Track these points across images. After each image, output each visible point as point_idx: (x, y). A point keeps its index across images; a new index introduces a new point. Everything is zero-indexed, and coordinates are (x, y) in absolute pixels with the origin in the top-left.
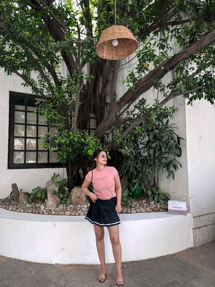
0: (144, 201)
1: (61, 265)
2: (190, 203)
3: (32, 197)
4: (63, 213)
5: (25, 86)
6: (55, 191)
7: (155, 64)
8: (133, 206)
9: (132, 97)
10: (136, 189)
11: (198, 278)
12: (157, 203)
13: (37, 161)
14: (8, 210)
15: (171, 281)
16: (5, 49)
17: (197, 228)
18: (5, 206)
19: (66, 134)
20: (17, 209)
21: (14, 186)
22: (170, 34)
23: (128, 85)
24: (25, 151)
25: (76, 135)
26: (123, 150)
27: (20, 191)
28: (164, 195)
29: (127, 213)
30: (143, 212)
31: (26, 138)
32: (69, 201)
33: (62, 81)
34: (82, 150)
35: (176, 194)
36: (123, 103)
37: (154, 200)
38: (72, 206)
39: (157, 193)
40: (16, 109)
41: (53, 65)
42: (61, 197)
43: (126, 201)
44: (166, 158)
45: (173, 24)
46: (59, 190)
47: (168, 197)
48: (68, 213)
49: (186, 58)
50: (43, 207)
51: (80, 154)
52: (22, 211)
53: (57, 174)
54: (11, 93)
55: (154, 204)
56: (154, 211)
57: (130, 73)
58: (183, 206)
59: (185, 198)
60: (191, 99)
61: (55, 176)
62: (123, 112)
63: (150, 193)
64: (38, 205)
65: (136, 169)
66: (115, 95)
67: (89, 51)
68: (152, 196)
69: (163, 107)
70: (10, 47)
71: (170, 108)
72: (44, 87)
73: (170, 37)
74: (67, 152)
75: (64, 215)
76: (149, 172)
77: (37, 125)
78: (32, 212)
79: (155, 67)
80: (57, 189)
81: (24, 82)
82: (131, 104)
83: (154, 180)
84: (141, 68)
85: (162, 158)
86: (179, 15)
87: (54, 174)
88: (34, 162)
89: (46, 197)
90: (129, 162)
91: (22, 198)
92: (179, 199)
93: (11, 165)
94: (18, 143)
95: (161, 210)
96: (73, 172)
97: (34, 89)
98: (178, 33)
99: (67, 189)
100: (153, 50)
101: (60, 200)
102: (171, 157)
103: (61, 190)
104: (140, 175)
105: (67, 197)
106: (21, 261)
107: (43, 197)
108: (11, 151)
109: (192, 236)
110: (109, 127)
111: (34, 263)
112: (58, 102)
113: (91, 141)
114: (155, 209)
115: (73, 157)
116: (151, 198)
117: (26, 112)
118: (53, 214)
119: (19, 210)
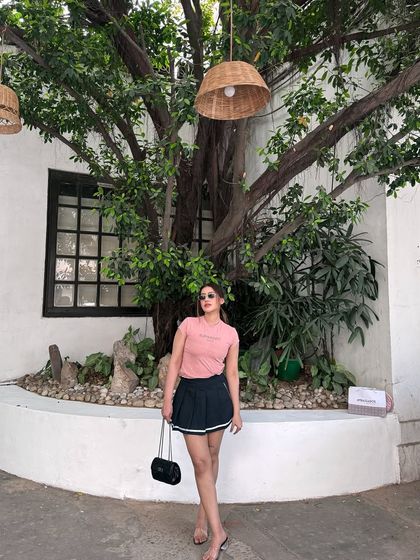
0: (303, 387)
1: (134, 501)
2: (395, 392)
3: (85, 371)
4: (141, 403)
5: (76, 160)
6: (129, 361)
7: (321, 117)
8: (279, 395)
9: (275, 182)
10: (284, 361)
11: (397, 539)
12: (328, 392)
13: (98, 303)
14: (40, 394)
15: (341, 542)
16: (41, 96)
17: (407, 445)
18: (35, 388)
19: (149, 252)
20: (57, 393)
21: (54, 350)
22: (356, 56)
23: (267, 160)
24: (76, 283)
25: (167, 254)
26: (257, 285)
27: (63, 360)
28: (343, 375)
29: (264, 408)
30: (298, 408)
31: (78, 257)
32: (153, 381)
33: (146, 149)
34: (180, 282)
35: (367, 374)
36: (257, 193)
37: (322, 385)
38: (159, 390)
39: (329, 372)
40: (60, 202)
41: (129, 121)
42: (140, 372)
43: (264, 386)
44: (347, 302)
45: (360, 37)
46: (137, 360)
47: (351, 379)
48: (150, 403)
49: (381, 107)
50: (104, 391)
51: (176, 290)
52: (67, 397)
53: (134, 329)
54: (51, 171)
55: (323, 393)
56: (320, 406)
57: (273, 135)
58: (378, 398)
59: (383, 384)
60: (393, 186)
61: (132, 333)
62: (258, 211)
63: (314, 372)
64: (95, 387)
65: (284, 322)
66: (241, 179)
67: (188, 102)
68: (320, 377)
69: (338, 200)
70: (49, 92)
71: (351, 202)
72: (112, 163)
73: (355, 63)
74: (152, 285)
75: (144, 406)
76: (311, 329)
77: (100, 234)
78: (84, 401)
79: (321, 123)
80: (133, 358)
81: (74, 153)
82: (274, 194)
83: (325, 346)
84: (294, 127)
85: (339, 301)
86: (371, 21)
87: (130, 329)
88: (93, 304)
89: (112, 373)
90: (271, 307)
91: (66, 372)
92: (372, 385)
93: (49, 310)
94: (63, 268)
95: (336, 406)
96: (164, 325)
97: (94, 166)
98: (371, 54)
99: (151, 357)
100: (320, 91)
101: (137, 378)
102: (356, 299)
103: (141, 360)
104: (293, 335)
105: (152, 374)
106: (61, 490)
107: (106, 372)
108: (50, 282)
109: (396, 459)
110: (232, 240)
111: (84, 494)
112: (136, 191)
113: (195, 266)
114: (323, 403)
115: (162, 296)
116: (316, 381)
117: (79, 208)
118: (123, 405)
119: (60, 395)
